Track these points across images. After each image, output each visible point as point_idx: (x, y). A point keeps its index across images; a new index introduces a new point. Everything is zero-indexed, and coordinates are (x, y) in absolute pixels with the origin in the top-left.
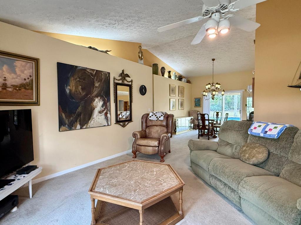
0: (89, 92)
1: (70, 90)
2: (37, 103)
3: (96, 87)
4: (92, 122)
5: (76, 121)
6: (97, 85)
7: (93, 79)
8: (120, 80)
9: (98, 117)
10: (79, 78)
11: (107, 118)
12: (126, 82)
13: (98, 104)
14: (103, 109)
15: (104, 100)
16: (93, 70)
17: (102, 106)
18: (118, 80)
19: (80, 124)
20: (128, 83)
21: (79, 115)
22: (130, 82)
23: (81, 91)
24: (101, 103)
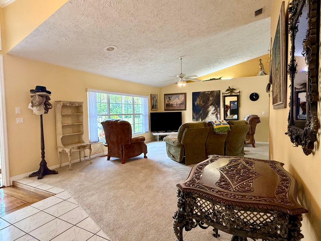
0: (207, 103)
1: (197, 103)
2: (185, 109)
3: (210, 100)
4: (208, 119)
5: (199, 117)
6: (211, 99)
7: (209, 96)
8: (228, 93)
9: (211, 116)
10: (201, 97)
11: (217, 117)
12: (234, 94)
13: (212, 109)
14: (215, 112)
15: (215, 107)
16: (209, 92)
17: (214, 110)
18: (226, 94)
19: (201, 119)
20: (236, 94)
21: (201, 115)
22: (238, 93)
23: (202, 103)
24: (214, 108)
